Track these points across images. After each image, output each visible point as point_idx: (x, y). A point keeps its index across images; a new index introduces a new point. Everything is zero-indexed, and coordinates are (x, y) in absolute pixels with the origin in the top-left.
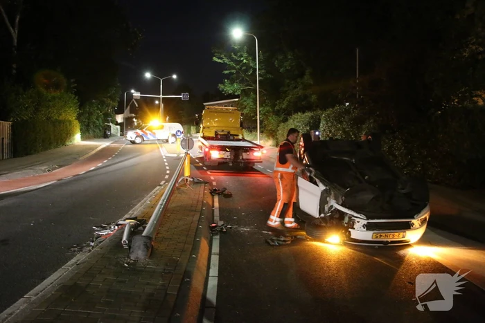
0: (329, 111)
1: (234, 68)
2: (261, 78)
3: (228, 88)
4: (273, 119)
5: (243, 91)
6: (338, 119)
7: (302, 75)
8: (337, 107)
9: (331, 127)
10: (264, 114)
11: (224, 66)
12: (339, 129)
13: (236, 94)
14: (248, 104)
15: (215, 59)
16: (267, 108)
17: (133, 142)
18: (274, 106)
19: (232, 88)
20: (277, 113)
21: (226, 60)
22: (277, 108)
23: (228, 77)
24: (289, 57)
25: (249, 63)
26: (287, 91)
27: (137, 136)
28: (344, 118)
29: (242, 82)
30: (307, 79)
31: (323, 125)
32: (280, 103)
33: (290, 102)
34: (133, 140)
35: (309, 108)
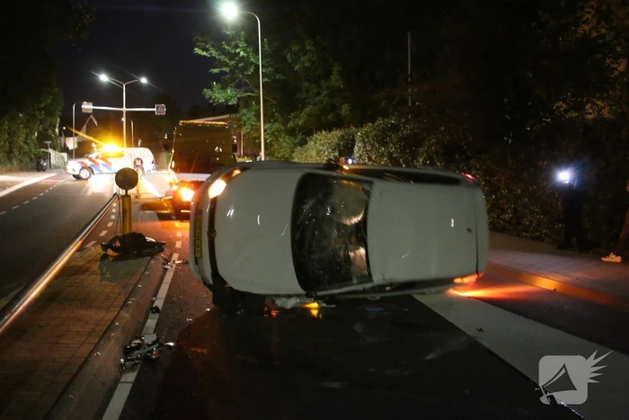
0: (368, 127)
1: (227, 65)
2: (266, 80)
3: (218, 95)
4: (285, 141)
5: (241, 100)
6: (382, 139)
7: (327, 75)
8: (380, 121)
9: (371, 151)
10: (273, 134)
11: (211, 62)
12: (382, 155)
13: (230, 103)
14: (249, 119)
15: (198, 51)
16: (276, 125)
17: (78, 177)
18: (285, 123)
19: (224, 94)
20: (291, 132)
21: (214, 53)
22: (290, 125)
23: (217, 78)
24: (308, 48)
25: (248, 57)
26: (305, 99)
27: (83, 168)
28: (390, 137)
29: (239, 86)
30: (335, 80)
31: (359, 149)
32: (294, 117)
33: (309, 115)
34: (77, 173)
35: (338, 123)
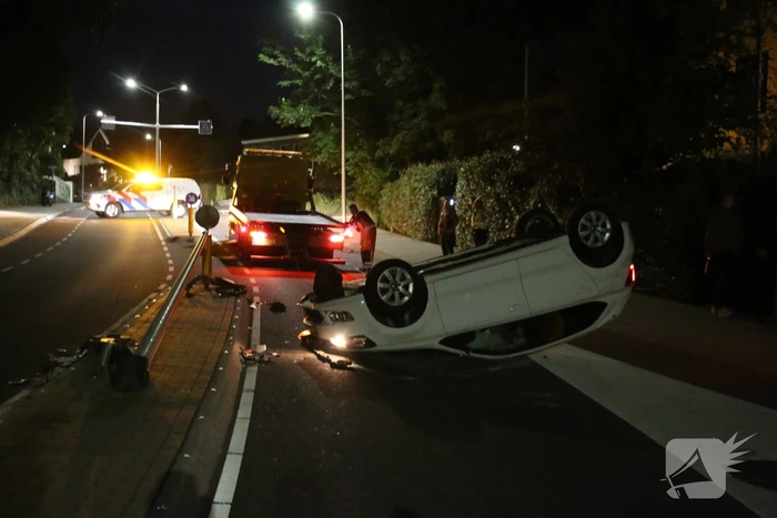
0: (473, 161)
1: (299, 76)
2: (349, 97)
3: (287, 114)
4: (371, 175)
5: (317, 120)
7: (427, 92)
8: (487, 155)
9: (475, 190)
10: (357, 165)
11: (280, 72)
12: (488, 196)
13: (303, 125)
14: (326, 145)
15: (263, 57)
16: (362, 154)
17: (102, 215)
18: (373, 150)
19: (295, 114)
20: (380, 164)
21: (283, 61)
22: (379, 153)
23: (287, 92)
24: (403, 59)
25: (327, 68)
26: (399, 121)
27: (110, 203)
28: (498, 174)
29: (314, 103)
30: (436, 100)
31: (462, 188)
32: (384, 145)
33: (403, 143)
34: (102, 209)
35: (438, 154)
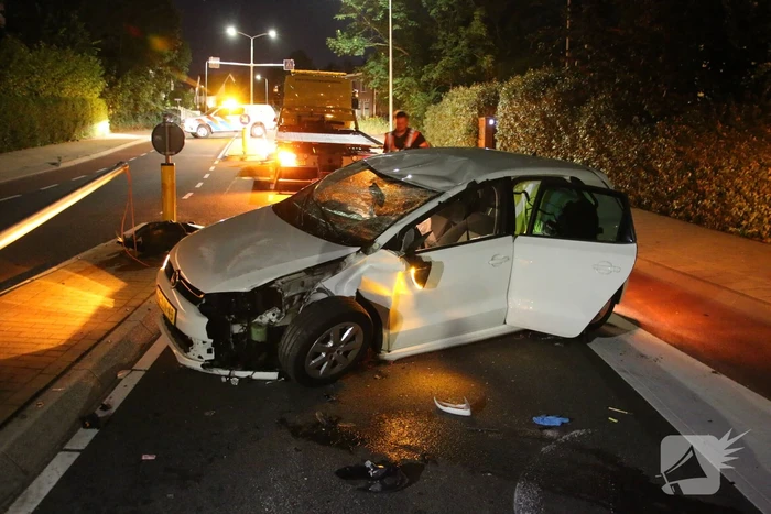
0: (516, 81)
1: (353, 10)
2: (397, 27)
3: (343, 45)
4: (417, 98)
5: (368, 51)
6: (532, 95)
7: (468, 21)
8: (531, 73)
9: (518, 110)
10: (404, 90)
13: (356, 54)
14: (377, 73)
16: (408, 80)
17: (195, 136)
18: (418, 77)
19: (350, 44)
20: (425, 88)
22: (424, 78)
23: (342, 25)
25: (377, 2)
26: (441, 50)
27: (200, 126)
28: (544, 92)
29: (367, 35)
30: (477, 27)
31: (504, 107)
32: (429, 70)
33: (446, 69)
34: (194, 131)
35: (479, 78)
